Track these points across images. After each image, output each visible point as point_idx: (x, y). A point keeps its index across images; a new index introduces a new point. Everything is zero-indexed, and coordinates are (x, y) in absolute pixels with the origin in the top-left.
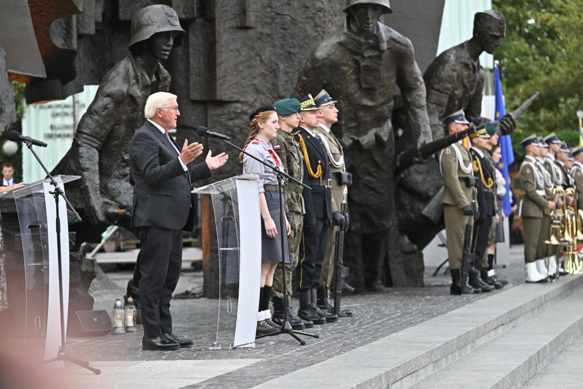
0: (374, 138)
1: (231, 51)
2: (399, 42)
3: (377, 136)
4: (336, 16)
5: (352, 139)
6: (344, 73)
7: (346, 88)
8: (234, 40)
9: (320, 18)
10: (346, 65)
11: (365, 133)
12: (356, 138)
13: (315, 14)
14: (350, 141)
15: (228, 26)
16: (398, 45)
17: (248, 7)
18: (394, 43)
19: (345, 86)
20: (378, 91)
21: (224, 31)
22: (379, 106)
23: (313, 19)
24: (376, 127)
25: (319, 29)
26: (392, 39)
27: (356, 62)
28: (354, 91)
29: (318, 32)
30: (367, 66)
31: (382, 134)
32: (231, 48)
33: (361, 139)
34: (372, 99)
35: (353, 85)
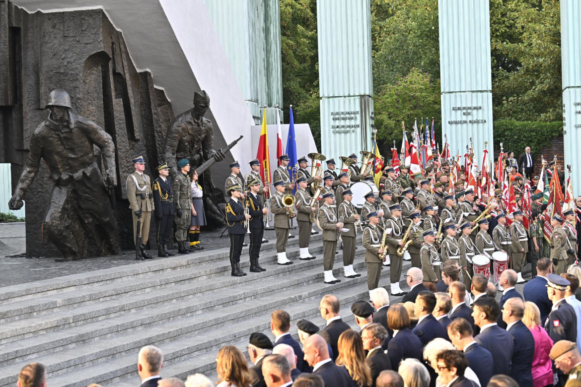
0: (82, 174)
1: (34, 122)
2: (82, 123)
3: (84, 173)
4: (94, 100)
5: (69, 175)
6: (51, 141)
7: (55, 149)
8: (35, 116)
9: (79, 103)
10: (52, 137)
11: (76, 171)
12: (71, 174)
13: (76, 101)
14: (67, 177)
15: (32, 108)
16: (82, 125)
17: (42, 98)
18: (80, 124)
19: (54, 148)
20: (76, 150)
21: (29, 111)
22: (80, 158)
23: (75, 104)
24: (83, 168)
25: (79, 109)
26: (78, 122)
27: (58, 135)
28: (61, 150)
29: (78, 111)
30: (65, 137)
31: (86, 172)
32: (34, 120)
33: (74, 175)
34: (74, 154)
35: (60, 147)
